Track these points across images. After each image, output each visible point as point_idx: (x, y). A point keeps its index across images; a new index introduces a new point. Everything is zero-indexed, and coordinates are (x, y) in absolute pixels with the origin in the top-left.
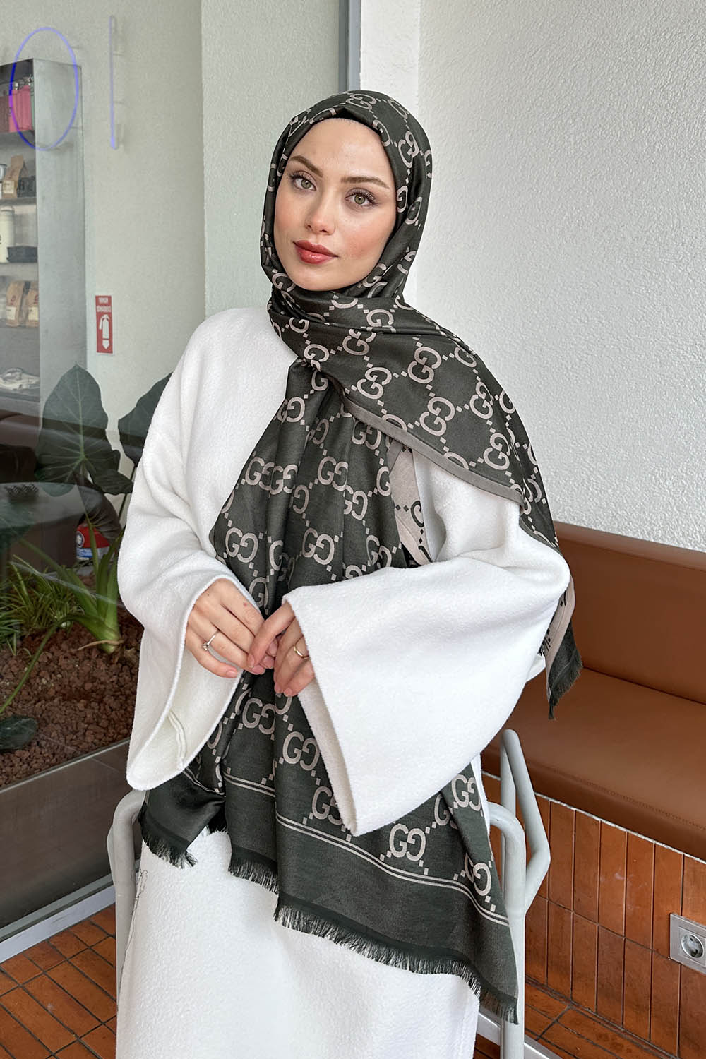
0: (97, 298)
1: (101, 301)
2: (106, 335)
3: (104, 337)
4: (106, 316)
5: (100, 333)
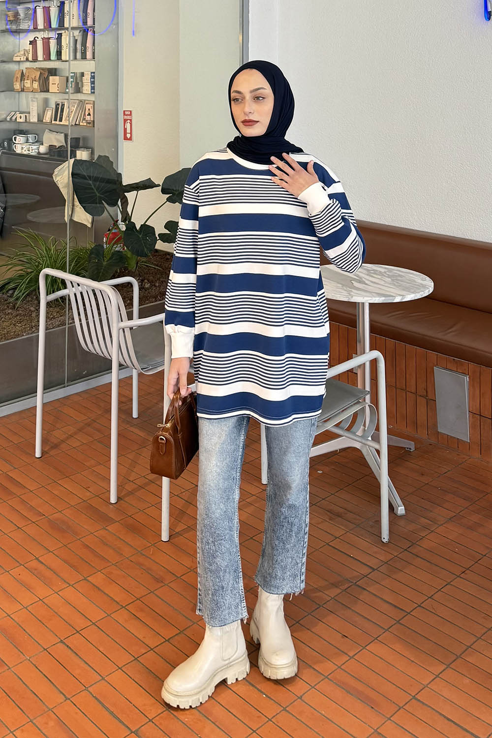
0: (124, 111)
1: (126, 113)
2: (129, 131)
3: (127, 132)
4: (129, 121)
5: (125, 130)
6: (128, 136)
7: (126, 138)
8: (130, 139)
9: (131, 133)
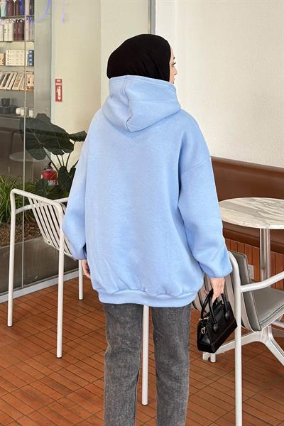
0: (56, 80)
1: (58, 81)
2: (59, 94)
4: (59, 87)
5: (57, 93)
6: (59, 98)
7: (57, 100)
8: (61, 100)
9: (61, 96)
